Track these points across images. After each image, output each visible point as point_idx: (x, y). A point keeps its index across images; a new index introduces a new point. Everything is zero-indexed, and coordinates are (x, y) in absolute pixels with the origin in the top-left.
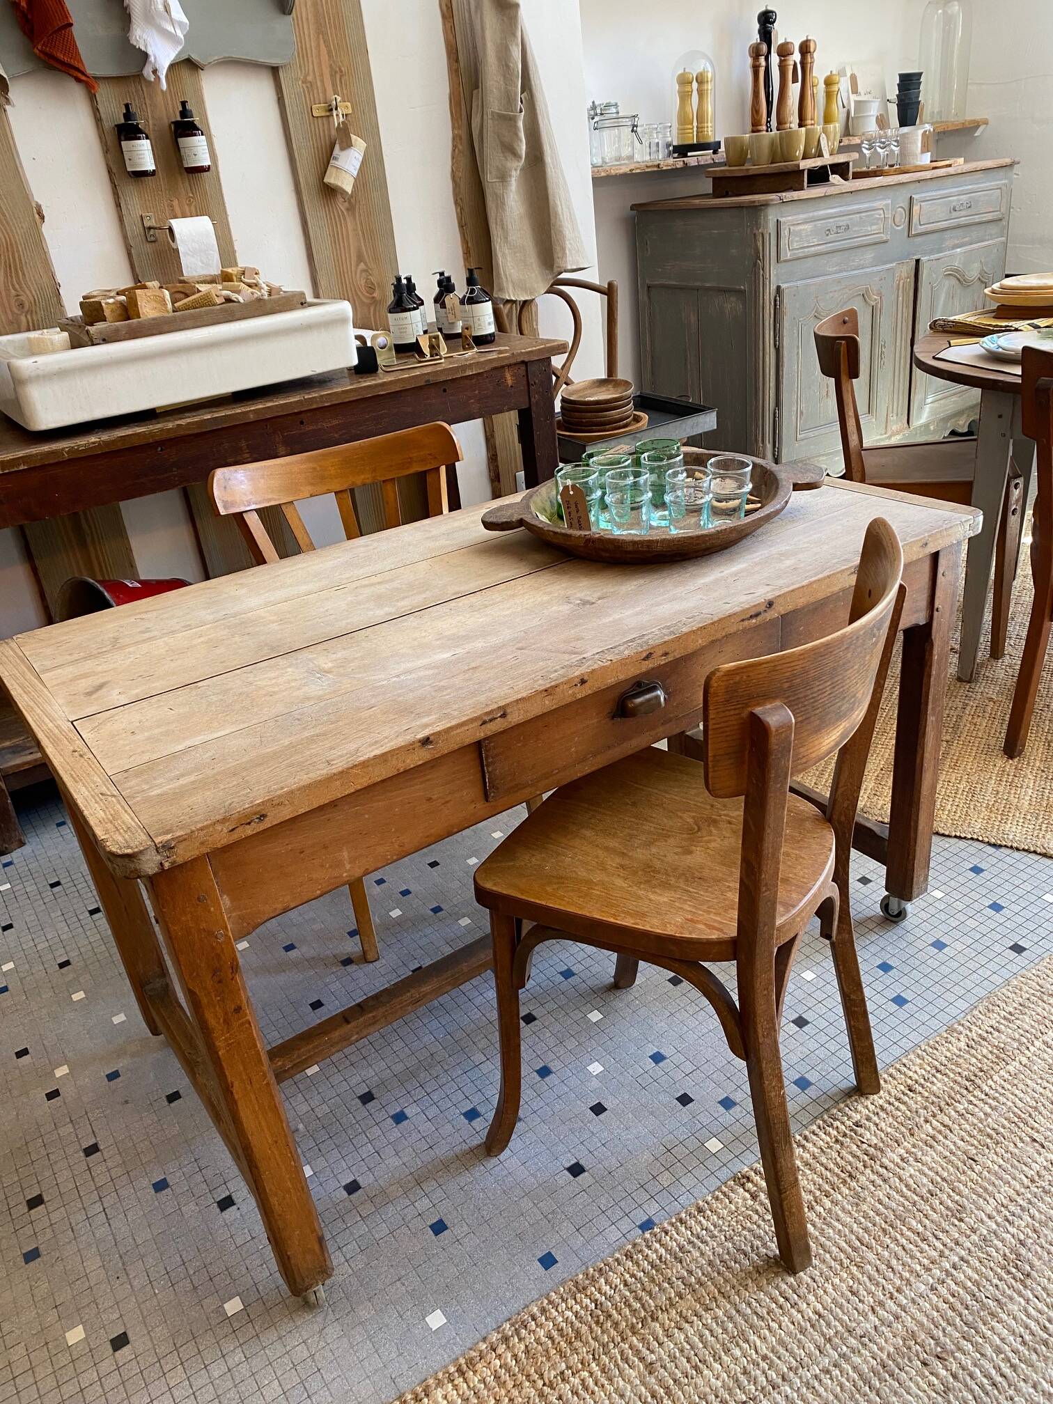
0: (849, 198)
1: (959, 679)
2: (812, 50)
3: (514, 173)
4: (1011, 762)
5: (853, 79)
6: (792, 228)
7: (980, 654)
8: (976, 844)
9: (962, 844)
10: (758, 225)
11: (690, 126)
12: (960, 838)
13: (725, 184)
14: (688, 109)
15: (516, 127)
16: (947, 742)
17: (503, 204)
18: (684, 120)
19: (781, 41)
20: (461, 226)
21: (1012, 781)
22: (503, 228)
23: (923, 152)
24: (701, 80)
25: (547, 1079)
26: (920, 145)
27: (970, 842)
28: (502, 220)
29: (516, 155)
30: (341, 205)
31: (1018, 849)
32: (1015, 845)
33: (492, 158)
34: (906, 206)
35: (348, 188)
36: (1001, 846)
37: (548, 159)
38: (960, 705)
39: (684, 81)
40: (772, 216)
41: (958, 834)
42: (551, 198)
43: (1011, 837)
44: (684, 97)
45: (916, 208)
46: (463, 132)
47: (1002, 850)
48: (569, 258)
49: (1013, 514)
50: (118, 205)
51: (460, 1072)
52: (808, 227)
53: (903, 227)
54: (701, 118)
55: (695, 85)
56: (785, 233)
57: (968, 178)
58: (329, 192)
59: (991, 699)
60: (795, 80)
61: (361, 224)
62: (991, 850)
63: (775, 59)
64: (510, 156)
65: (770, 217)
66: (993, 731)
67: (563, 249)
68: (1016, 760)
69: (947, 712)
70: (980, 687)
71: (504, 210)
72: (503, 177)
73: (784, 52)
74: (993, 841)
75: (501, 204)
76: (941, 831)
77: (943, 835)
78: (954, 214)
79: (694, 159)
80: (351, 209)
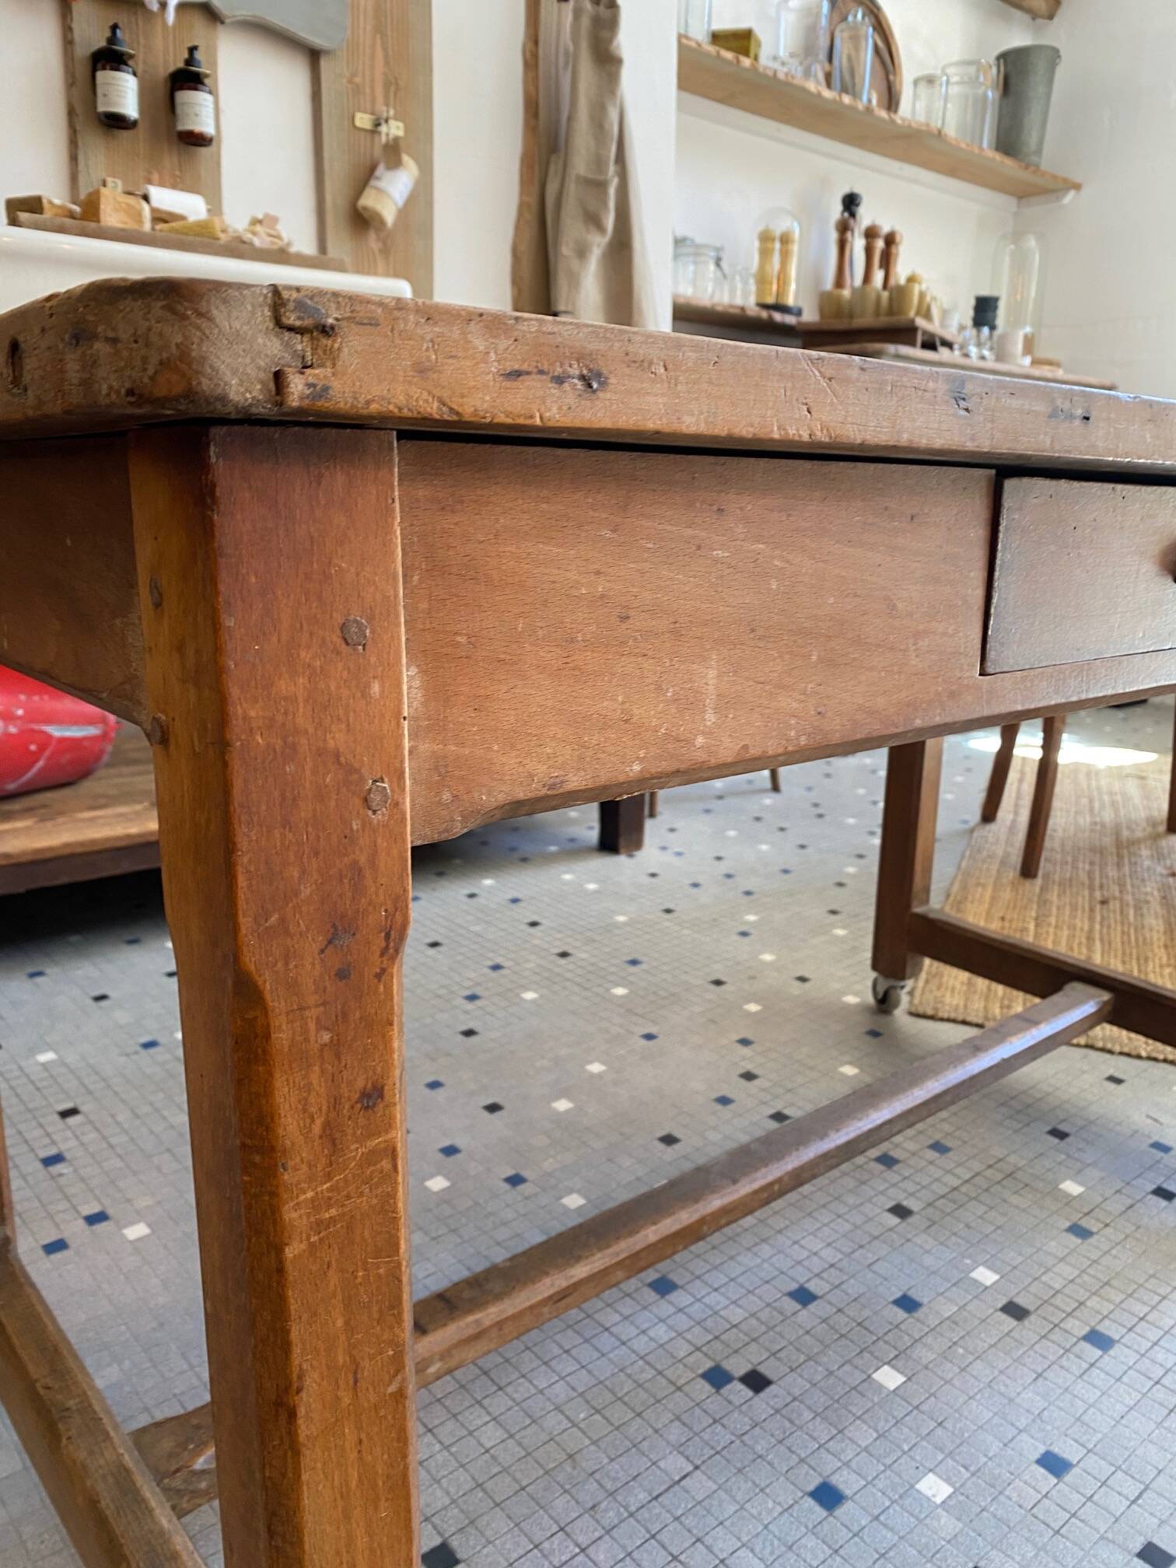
2: (895, 243)
3: (595, 249)
11: (769, 289)
13: (814, 338)
14: (768, 268)
17: (578, 284)
18: (762, 280)
19: (866, 222)
24: (785, 239)
29: (600, 227)
30: (373, 241)
39: (766, 238)
44: (765, 253)
50: (74, 159)
54: (783, 279)
55: (777, 245)
58: (361, 221)
64: (591, 228)
72: (582, 253)
73: (872, 234)
79: (778, 317)
80: (385, 251)
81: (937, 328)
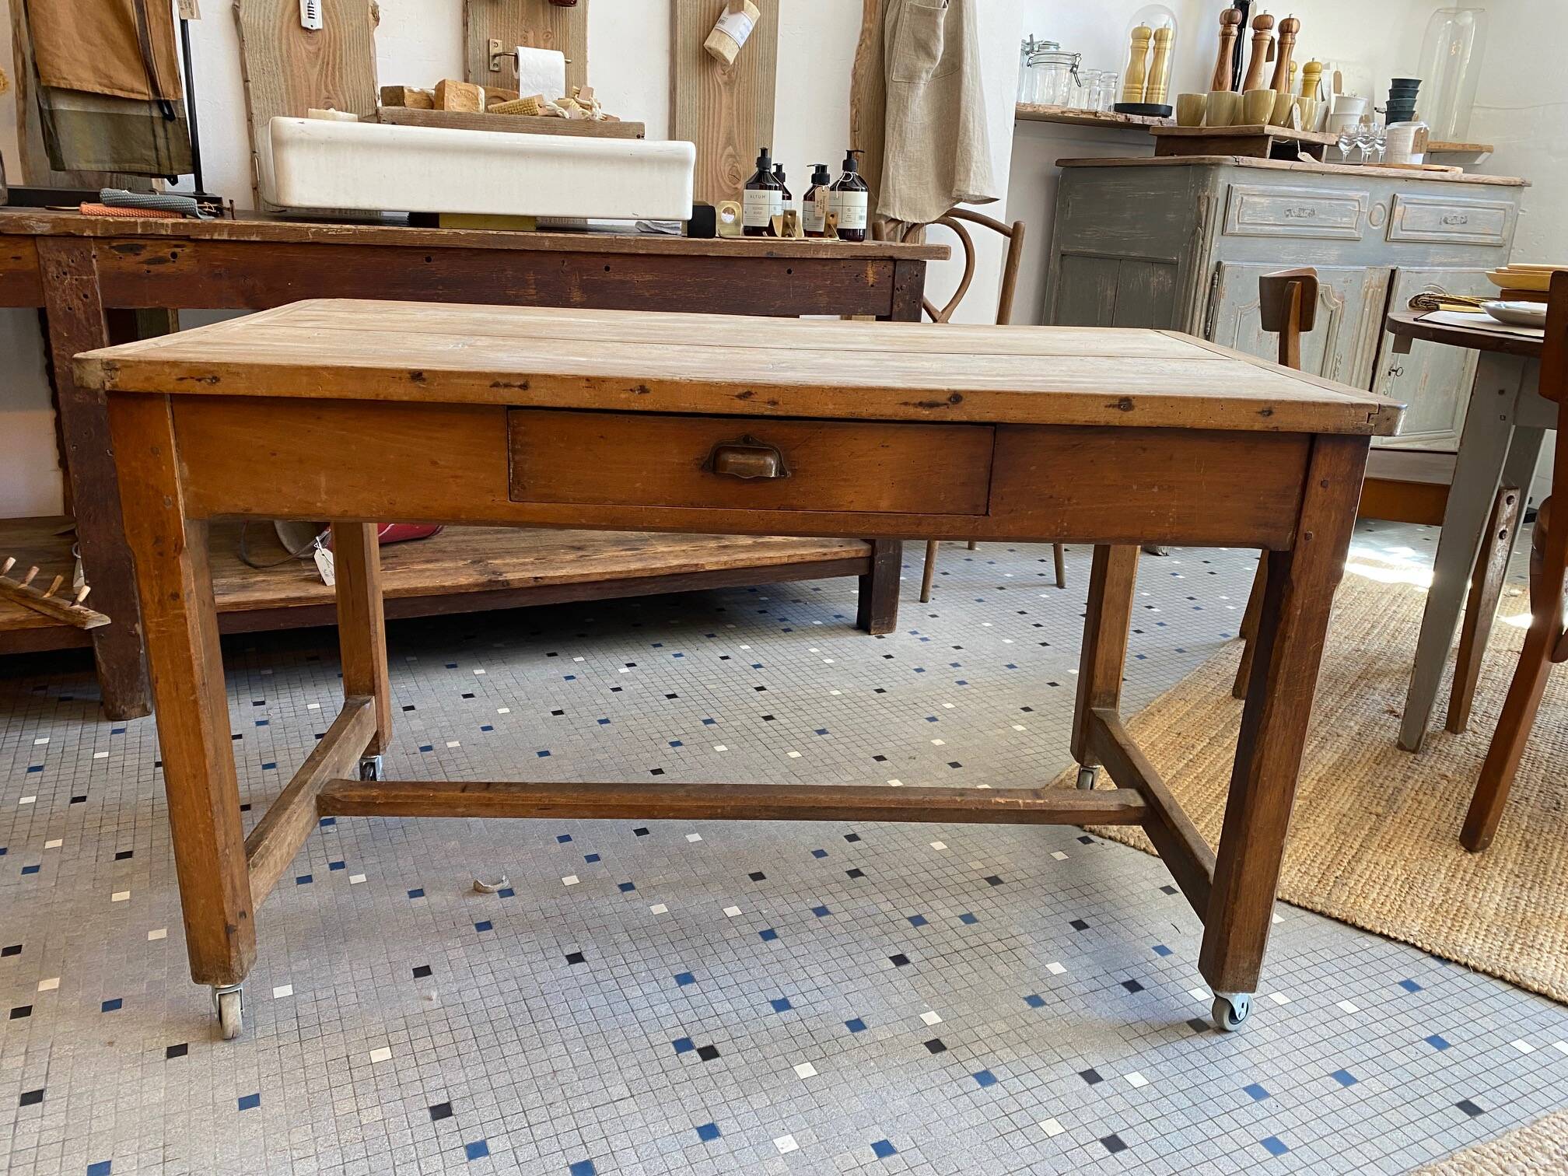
0: (1318, 179)
1: (1400, 746)
2: (1294, 30)
3: (924, 75)
4: (1470, 856)
5: (1338, 77)
6: (1245, 198)
7: (1431, 724)
8: (1411, 951)
9: (1390, 947)
10: (1204, 186)
11: (1139, 86)
12: (1387, 938)
13: (1168, 142)
14: (1140, 66)
15: (935, 24)
16: (1378, 815)
17: (906, 107)
18: (1133, 77)
19: (1259, 12)
20: (853, 131)
21: (1471, 880)
22: (900, 135)
23: (1414, 152)
24: (1160, 37)
25: (709, 1143)
26: (1411, 144)
27: (1403, 947)
28: (901, 126)
29: (930, 56)
30: (719, 76)
31: (1475, 970)
32: (1472, 963)
33: (902, 56)
34: (1387, 203)
35: (731, 58)
36: (1449, 961)
37: (967, 68)
38: (1400, 776)
39: (1140, 36)
40: (1223, 179)
41: (1385, 932)
42: (963, 110)
43: (1466, 951)
44: (1138, 52)
45: (1399, 209)
46: (874, 27)
47: (1452, 967)
48: (972, 182)
49: (1501, 537)
50: (465, 24)
51: (586, 1105)
52: (1265, 201)
53: (1381, 227)
54: (1153, 78)
55: (1152, 42)
56: (1235, 201)
57: (1465, 188)
58: (708, 59)
59: (1444, 777)
60: (1269, 58)
61: (738, 103)
62: (1434, 964)
63: (1249, 32)
64: (922, 55)
65: (1221, 180)
66: (1446, 815)
67: (968, 171)
68: (1478, 855)
69: (1381, 781)
70: (1429, 760)
71: (905, 114)
72: (911, 78)
73: (1261, 24)
74: (1438, 951)
75: (903, 108)
76: (1360, 923)
77: (1362, 929)
78: (1444, 227)
79: (1137, 119)
80: (730, 83)
81: (1298, 132)
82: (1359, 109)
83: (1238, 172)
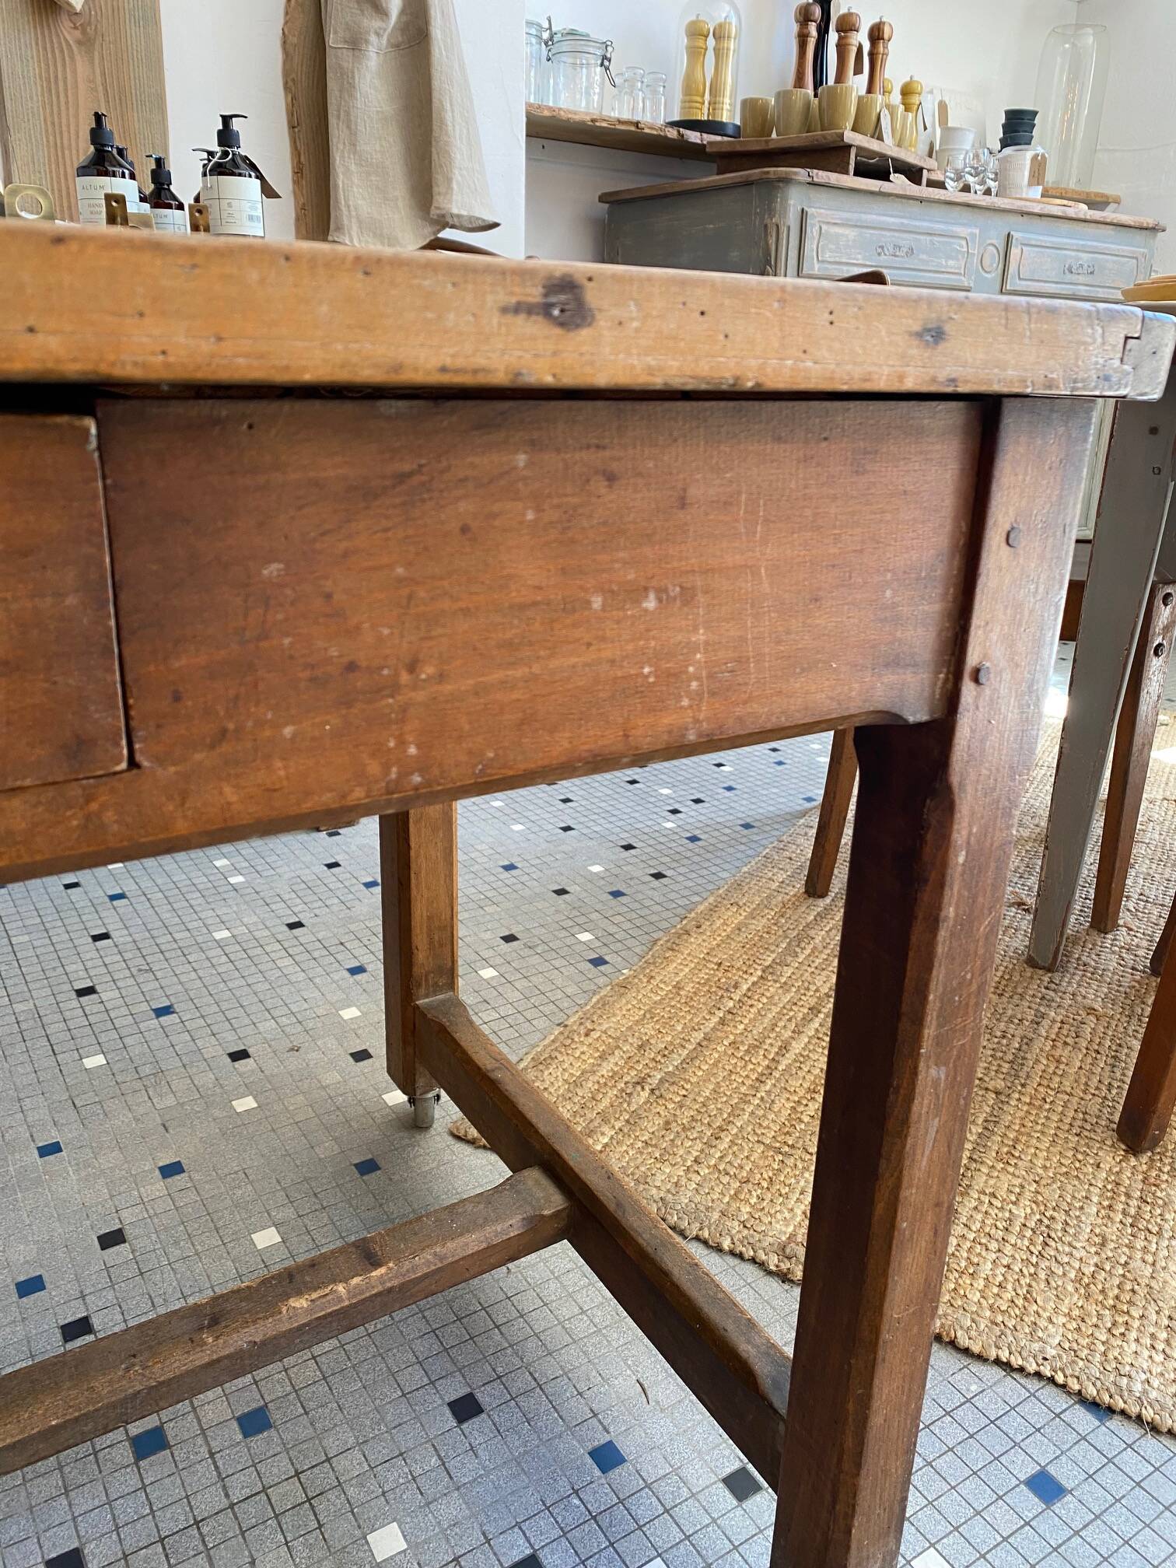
0: (915, 208)
1: (1031, 962)
2: (886, 36)
3: (373, 38)
4: (1133, 1161)
5: (943, 107)
6: (824, 227)
7: (1072, 919)
8: (1048, 1393)
9: (1011, 1388)
10: (771, 212)
11: (699, 99)
12: (1007, 1366)
13: (729, 159)
14: (699, 75)
16: (997, 1093)
17: (352, 86)
18: (690, 89)
19: (843, 11)
20: (292, 127)
21: (1137, 1216)
22: (349, 127)
23: (1030, 184)
24: (720, 34)
26: (1027, 173)
27: (1033, 1385)
28: (348, 114)
30: (67, 31)
31: (1154, 1429)
32: (1148, 1414)
33: (340, 9)
34: (1001, 245)
35: (78, 3)
36: (1110, 1410)
37: (437, 32)
38: (1030, 1015)
39: (696, 32)
40: (794, 200)
41: (1004, 1356)
42: (435, 95)
43: (1138, 1387)
44: (695, 53)
45: (1015, 252)
47: (1115, 1423)
48: (456, 196)
49: (1156, 654)
52: (851, 233)
53: (994, 275)
54: (716, 90)
55: (711, 42)
56: (812, 231)
57: (1091, 229)
58: (47, 4)
59: (1091, 1011)
60: (858, 70)
61: (103, 74)
62: (1084, 1419)
63: (833, 37)
64: (368, 9)
65: (791, 202)
66: (1095, 1080)
67: (449, 180)
68: (1144, 1158)
69: (1002, 1025)
70: (1070, 982)
71: (351, 96)
72: (356, 43)
73: (847, 26)
74: (1091, 1391)
75: (349, 87)
76: (963, 1341)
77: (966, 1352)
78: (1069, 277)
79: (694, 137)
80: (87, 43)
81: (888, 146)
82: (967, 142)
83: (814, 193)
